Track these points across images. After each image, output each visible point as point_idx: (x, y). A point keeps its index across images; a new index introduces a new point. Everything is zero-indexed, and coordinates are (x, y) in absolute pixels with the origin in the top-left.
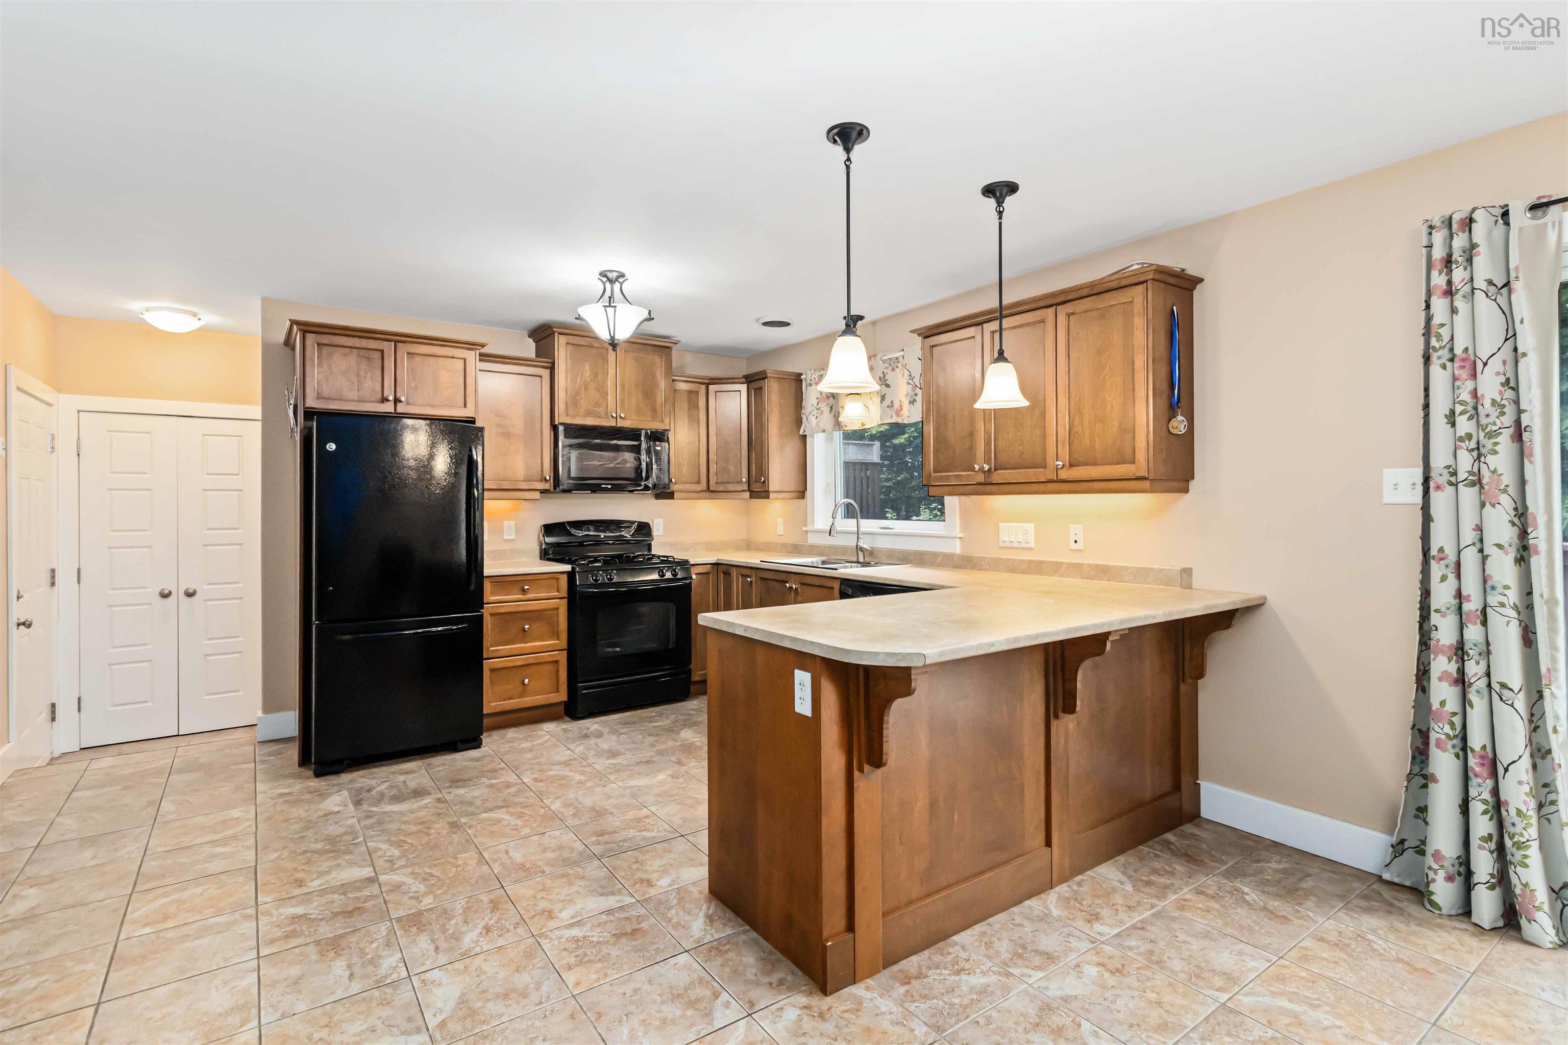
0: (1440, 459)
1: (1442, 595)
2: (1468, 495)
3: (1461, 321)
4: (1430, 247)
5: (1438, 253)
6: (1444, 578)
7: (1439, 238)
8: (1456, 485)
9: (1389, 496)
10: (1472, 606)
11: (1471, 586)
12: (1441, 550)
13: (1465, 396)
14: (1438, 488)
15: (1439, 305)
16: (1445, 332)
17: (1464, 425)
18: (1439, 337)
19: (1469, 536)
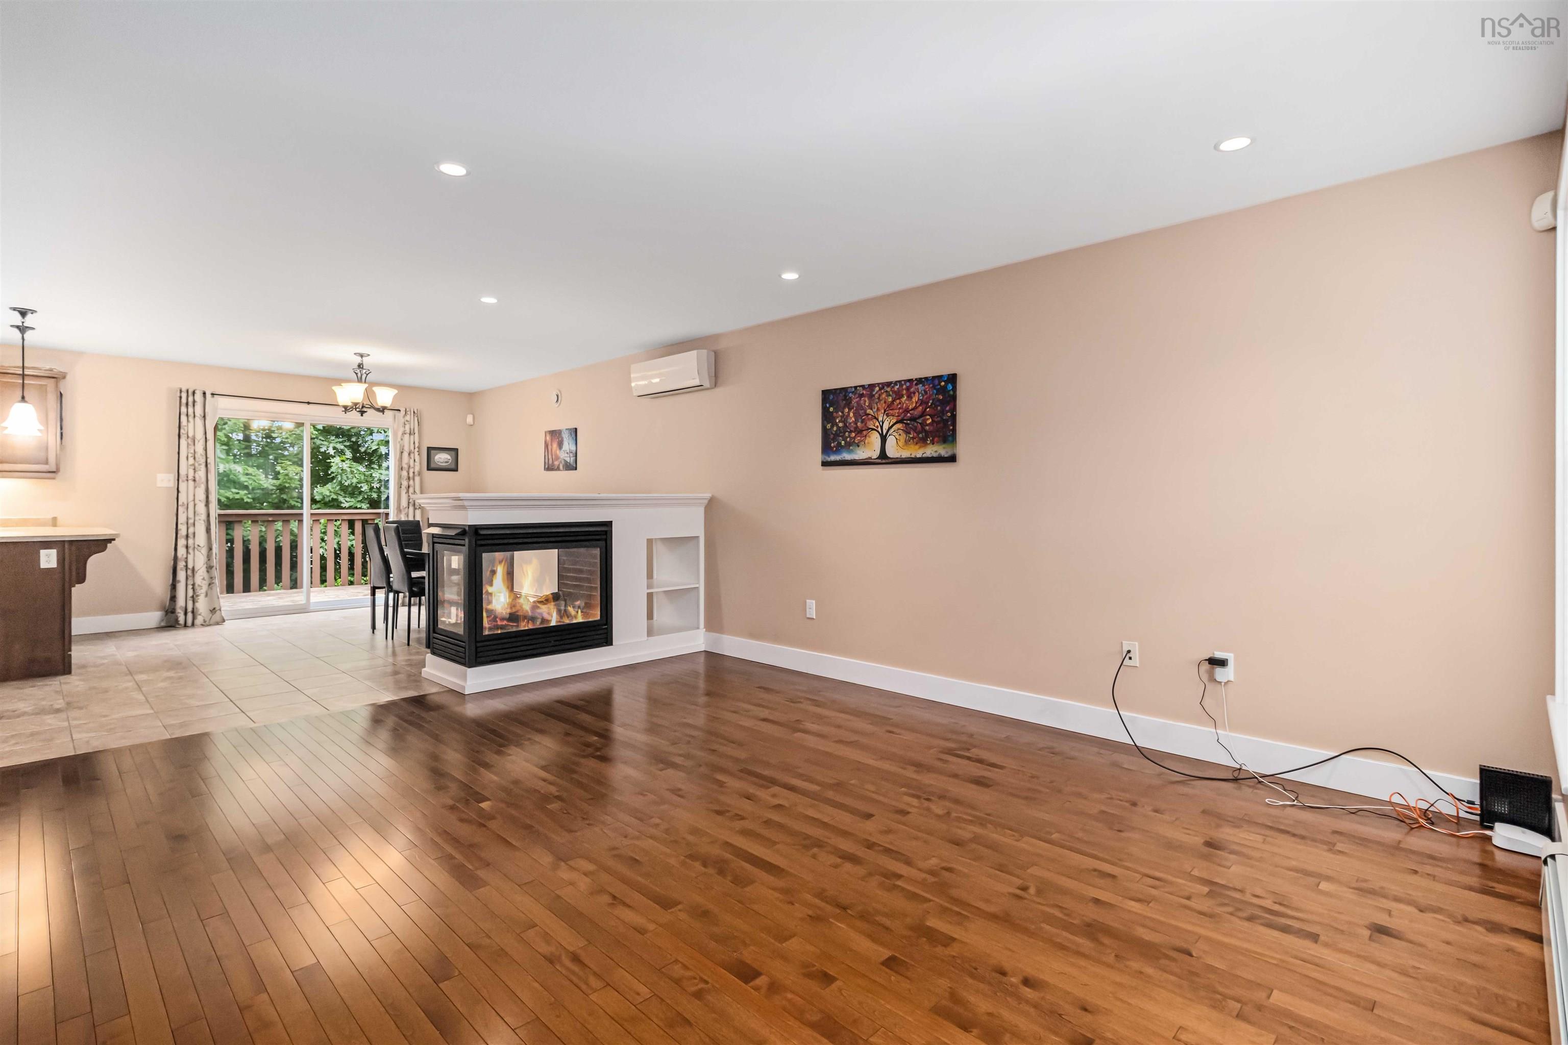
0: (183, 472)
1: (182, 518)
2: (191, 483)
3: (191, 425)
4: (181, 397)
5: (184, 400)
6: (184, 512)
7: (184, 395)
8: (187, 480)
9: (159, 484)
10: (191, 521)
11: (191, 515)
12: (183, 503)
13: (192, 451)
14: (183, 481)
15: (184, 418)
16: (186, 428)
17: (191, 461)
18: (184, 430)
19: (191, 498)
